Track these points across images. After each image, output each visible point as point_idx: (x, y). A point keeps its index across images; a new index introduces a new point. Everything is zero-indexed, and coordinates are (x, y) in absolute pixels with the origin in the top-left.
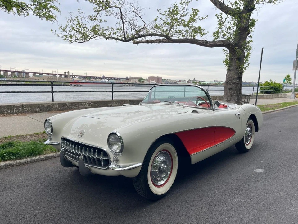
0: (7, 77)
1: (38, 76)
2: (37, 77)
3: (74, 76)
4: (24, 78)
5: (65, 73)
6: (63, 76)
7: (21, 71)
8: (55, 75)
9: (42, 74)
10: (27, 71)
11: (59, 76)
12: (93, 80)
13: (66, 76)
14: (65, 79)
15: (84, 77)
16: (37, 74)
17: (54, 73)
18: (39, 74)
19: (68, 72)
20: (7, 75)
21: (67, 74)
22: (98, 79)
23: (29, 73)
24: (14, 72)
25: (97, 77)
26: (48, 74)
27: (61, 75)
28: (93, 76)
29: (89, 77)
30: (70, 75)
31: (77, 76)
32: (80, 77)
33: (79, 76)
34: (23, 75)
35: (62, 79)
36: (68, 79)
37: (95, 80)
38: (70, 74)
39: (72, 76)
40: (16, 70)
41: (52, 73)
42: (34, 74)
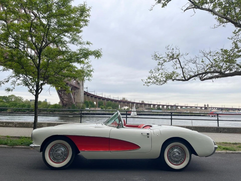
0: (163, 109)
1: (184, 109)
2: (182, 110)
3: (212, 108)
4: (174, 110)
5: (205, 105)
6: (203, 108)
7: (173, 105)
8: (197, 107)
9: (187, 107)
10: (177, 105)
11: (200, 108)
12: (231, 111)
13: (206, 108)
14: (205, 110)
15: (222, 109)
16: (183, 107)
17: (196, 106)
18: (184, 107)
19: (207, 105)
20: (164, 108)
21: (206, 106)
22: (236, 110)
23: (178, 106)
24: (168, 106)
25: (235, 109)
26: (191, 107)
27: (201, 108)
28: (231, 108)
29: (227, 108)
30: (209, 108)
31: (215, 108)
32: (219, 109)
33: (217, 108)
34: (174, 108)
35: (202, 110)
36: (207, 110)
37: (232, 111)
38: (209, 106)
39: (211, 108)
40: (170, 105)
41: (194, 106)
42: (181, 107)
